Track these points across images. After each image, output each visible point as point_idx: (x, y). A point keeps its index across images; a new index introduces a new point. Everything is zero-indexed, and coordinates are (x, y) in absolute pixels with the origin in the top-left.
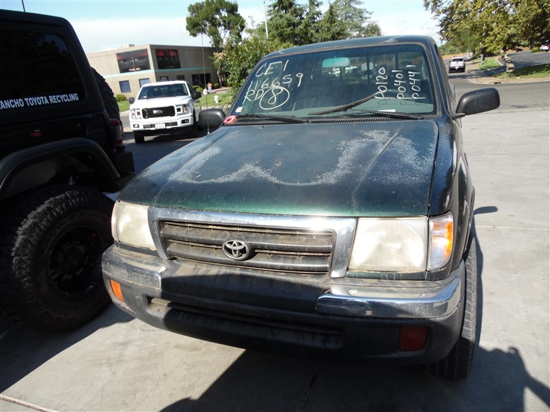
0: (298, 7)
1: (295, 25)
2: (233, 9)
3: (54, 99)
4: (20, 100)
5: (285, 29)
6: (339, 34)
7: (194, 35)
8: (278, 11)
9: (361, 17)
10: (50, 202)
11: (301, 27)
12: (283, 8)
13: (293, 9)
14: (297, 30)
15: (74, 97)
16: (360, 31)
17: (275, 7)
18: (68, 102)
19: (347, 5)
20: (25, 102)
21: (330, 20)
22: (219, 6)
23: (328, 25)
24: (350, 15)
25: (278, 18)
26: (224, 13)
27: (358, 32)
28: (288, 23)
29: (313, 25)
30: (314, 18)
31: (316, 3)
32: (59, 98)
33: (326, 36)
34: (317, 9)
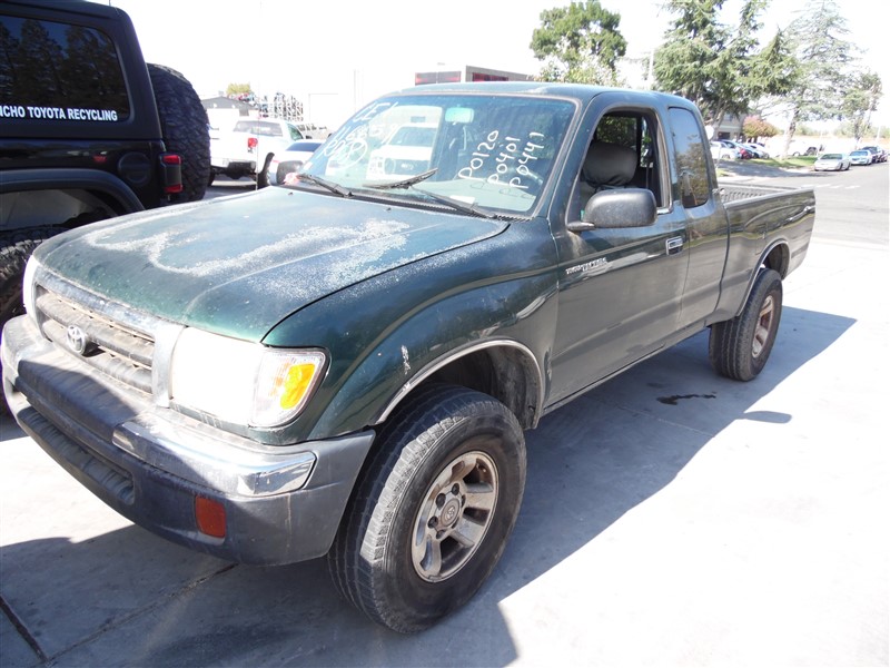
0: (718, 28)
1: (703, 58)
2: (610, 23)
3: (74, 114)
4: (20, 108)
5: (686, 64)
6: (783, 81)
7: (541, 57)
8: (681, 33)
9: (842, 56)
10: (23, 246)
11: (715, 63)
12: (690, 28)
13: (706, 31)
14: (706, 69)
15: (110, 115)
16: (835, 81)
17: (678, 24)
18: (98, 121)
19: (821, 32)
20: (27, 112)
21: (771, 57)
22: (589, 16)
23: (767, 64)
24: (822, 50)
25: (678, 43)
26: (595, 28)
27: (830, 83)
28: (691, 54)
29: (738, 62)
30: (744, 50)
31: (753, 25)
32: (84, 114)
33: (758, 84)
34: (753, 35)
